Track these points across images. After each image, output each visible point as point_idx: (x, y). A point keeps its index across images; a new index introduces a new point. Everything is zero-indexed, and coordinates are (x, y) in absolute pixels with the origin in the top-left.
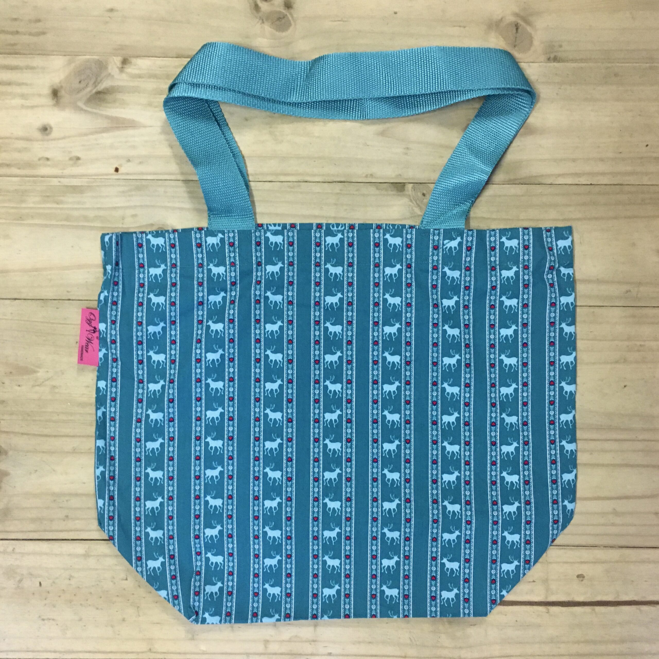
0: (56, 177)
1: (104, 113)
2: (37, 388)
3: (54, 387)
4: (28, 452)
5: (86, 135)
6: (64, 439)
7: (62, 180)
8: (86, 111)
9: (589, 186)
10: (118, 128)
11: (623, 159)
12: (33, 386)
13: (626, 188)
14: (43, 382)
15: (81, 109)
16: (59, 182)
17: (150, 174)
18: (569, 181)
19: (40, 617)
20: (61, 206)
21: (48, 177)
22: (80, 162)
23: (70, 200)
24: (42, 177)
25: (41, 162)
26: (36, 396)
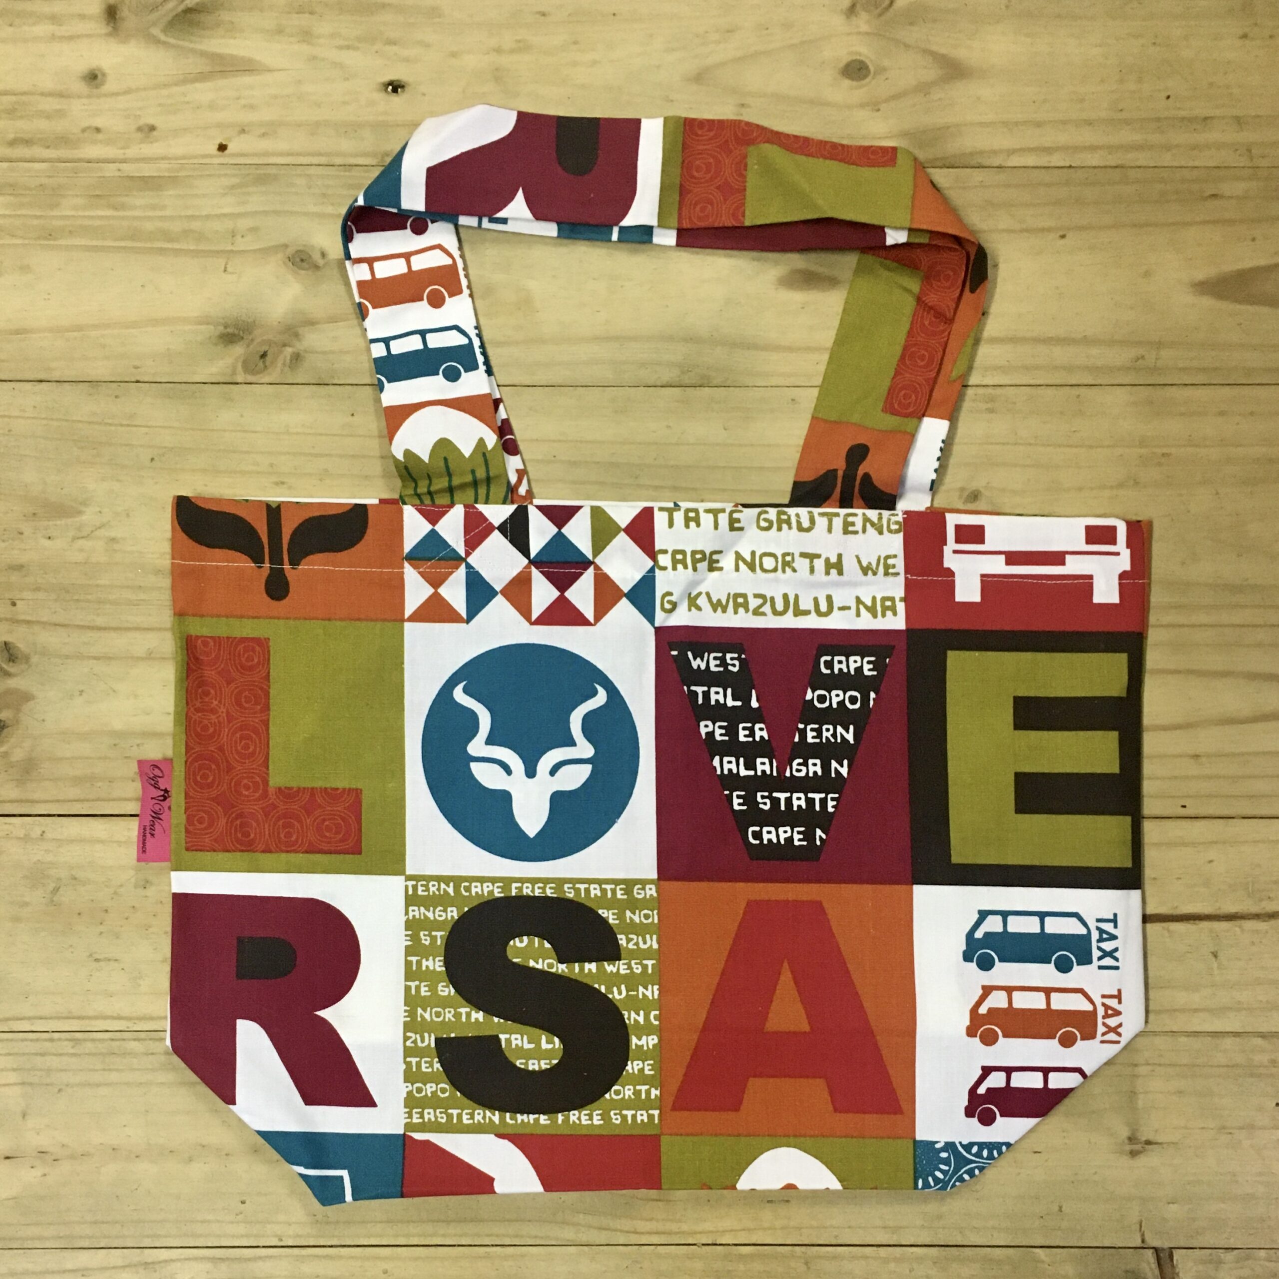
0: (113, 161)
1: (198, 47)
2: (81, 542)
3: (113, 540)
4: (67, 657)
5: (166, 86)
6: (131, 634)
7: (124, 166)
8: (165, 43)
9: (1065, 170)
10: (223, 73)
11: (1127, 122)
12: (75, 539)
13: (1132, 174)
14: (92, 532)
15: (158, 41)
16: (119, 170)
17: (281, 154)
18: (1030, 160)
19: (91, 955)
20: (121, 213)
21: (98, 161)
22: (155, 133)
23: (139, 202)
24: (89, 161)
25: (86, 134)
26: (80, 557)
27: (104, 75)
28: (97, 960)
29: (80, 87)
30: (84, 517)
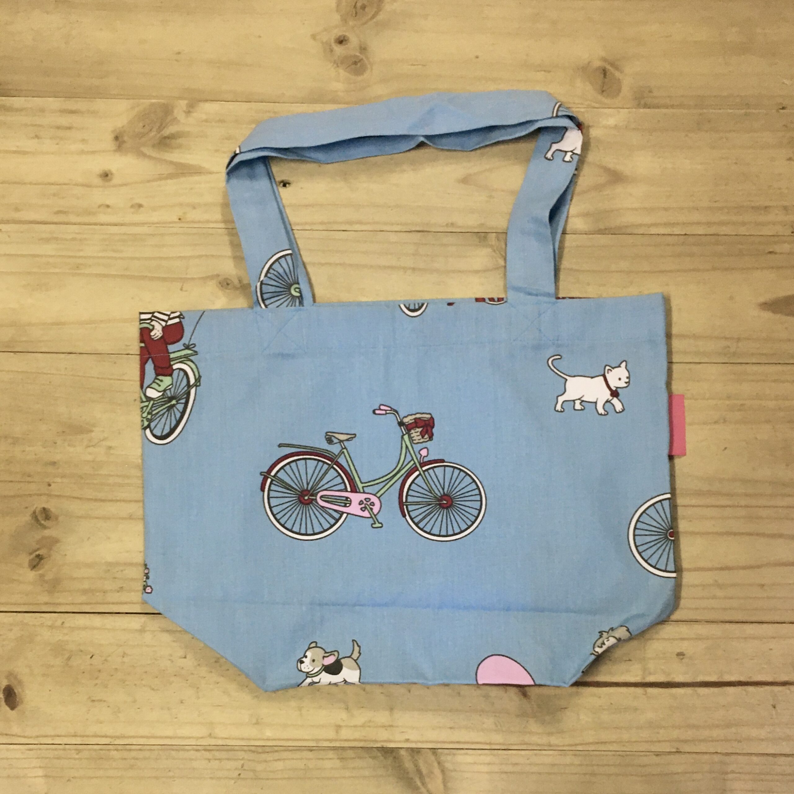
0: (116, 225)
1: (167, 158)
2: (91, 449)
3: (110, 448)
6: (120, 504)
7: (122, 228)
8: (150, 157)
9: (683, 237)
10: (183, 174)
11: (719, 209)
12: (88, 446)
14: (98, 442)
15: (144, 155)
16: (120, 230)
18: (662, 230)
19: (89, 698)
20: (121, 255)
21: (108, 225)
22: (142, 209)
23: (131, 249)
24: (102, 225)
25: (101, 209)
26: (90, 458)
27: (112, 174)
28: (93, 701)
29: (98, 181)
30: (93, 434)
